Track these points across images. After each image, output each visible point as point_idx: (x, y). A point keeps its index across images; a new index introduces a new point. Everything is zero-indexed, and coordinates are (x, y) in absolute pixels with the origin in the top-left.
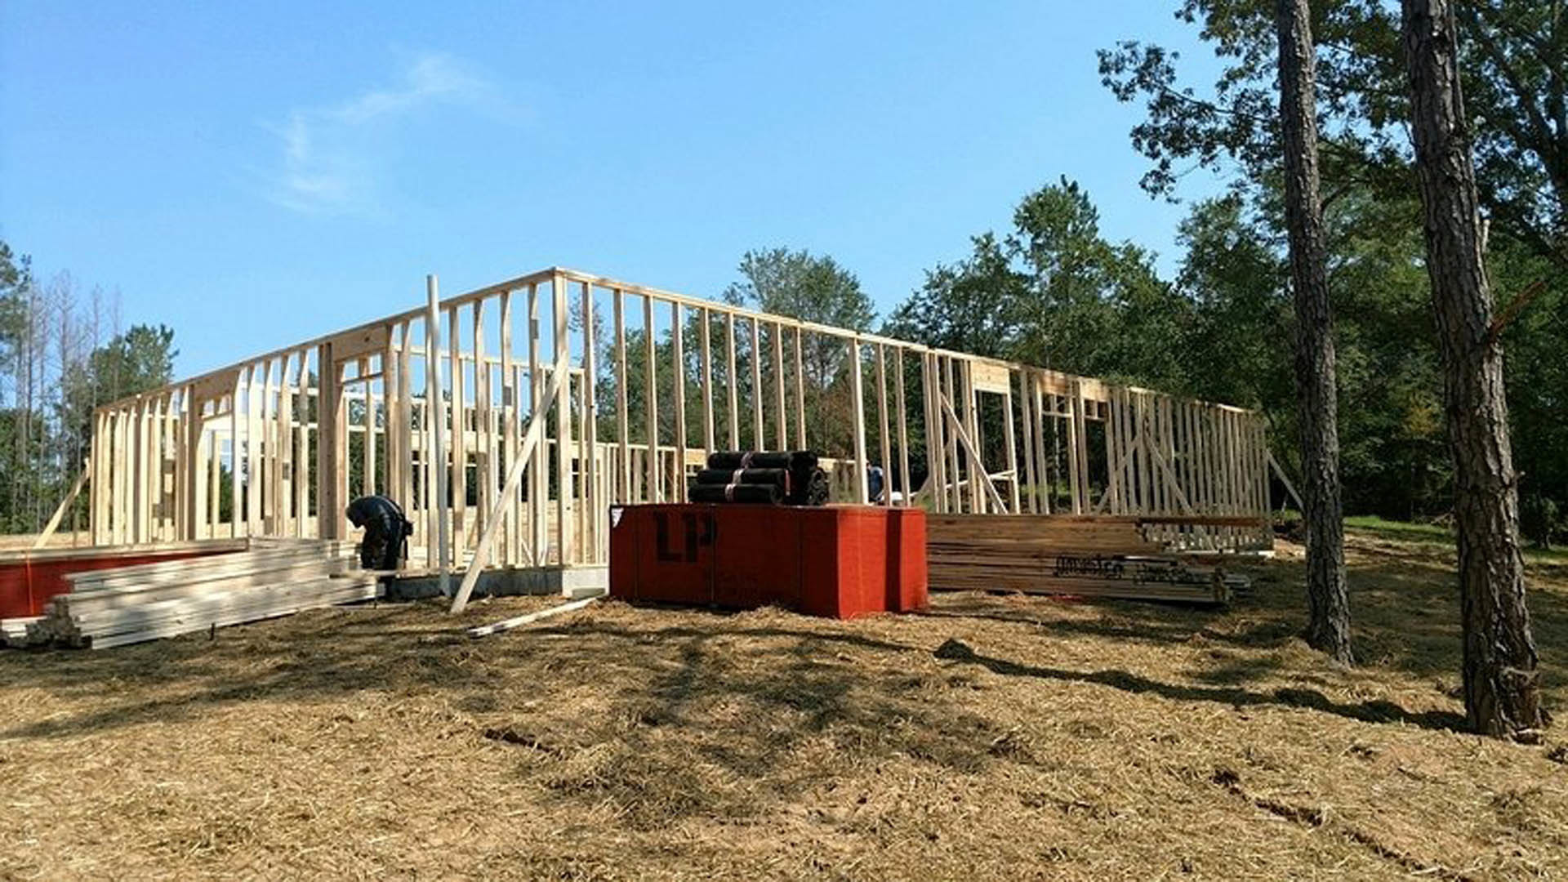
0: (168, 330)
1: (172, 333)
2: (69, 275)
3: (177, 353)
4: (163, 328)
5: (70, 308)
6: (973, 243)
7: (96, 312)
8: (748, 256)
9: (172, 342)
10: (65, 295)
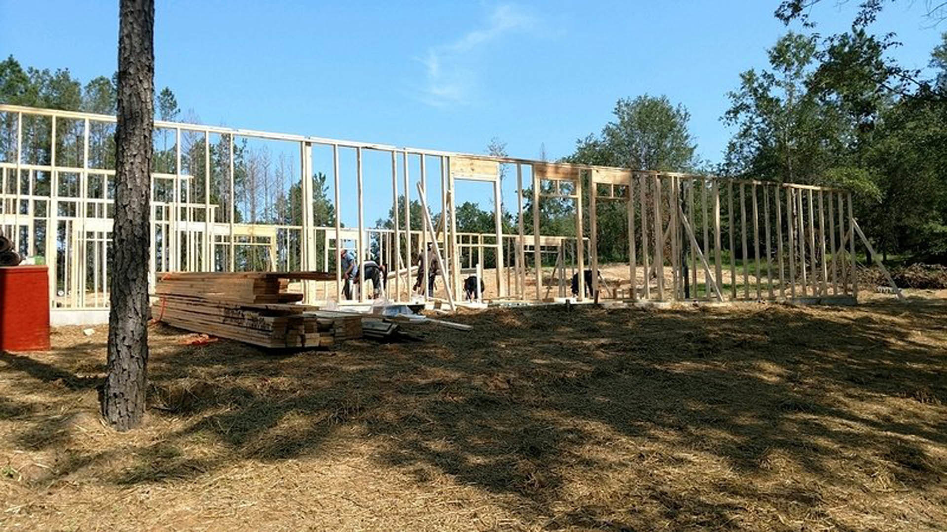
0: (322, 176)
1: (324, 178)
2: (267, 148)
3: (328, 188)
4: (320, 175)
5: (269, 165)
6: (741, 78)
7: (282, 167)
8: (619, 103)
9: (325, 182)
10: (265, 159)
